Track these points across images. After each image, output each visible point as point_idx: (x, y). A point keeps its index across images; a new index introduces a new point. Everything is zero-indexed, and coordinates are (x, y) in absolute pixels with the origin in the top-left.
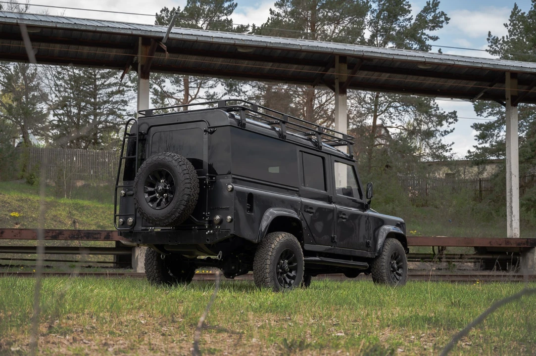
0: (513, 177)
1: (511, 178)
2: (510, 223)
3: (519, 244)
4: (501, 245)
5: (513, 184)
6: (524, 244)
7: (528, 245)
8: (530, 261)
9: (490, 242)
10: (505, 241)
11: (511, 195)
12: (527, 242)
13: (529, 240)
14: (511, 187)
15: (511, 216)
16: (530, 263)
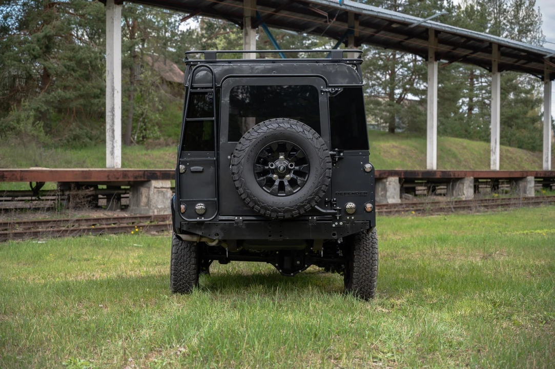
0: (115, 92)
1: (113, 94)
2: (110, 149)
3: (136, 178)
4: (118, 178)
5: (115, 102)
6: (141, 177)
7: (144, 178)
8: (144, 197)
9: (108, 176)
10: (123, 173)
11: (113, 115)
12: (144, 174)
13: (146, 172)
14: (114, 105)
15: (113, 141)
16: (144, 200)
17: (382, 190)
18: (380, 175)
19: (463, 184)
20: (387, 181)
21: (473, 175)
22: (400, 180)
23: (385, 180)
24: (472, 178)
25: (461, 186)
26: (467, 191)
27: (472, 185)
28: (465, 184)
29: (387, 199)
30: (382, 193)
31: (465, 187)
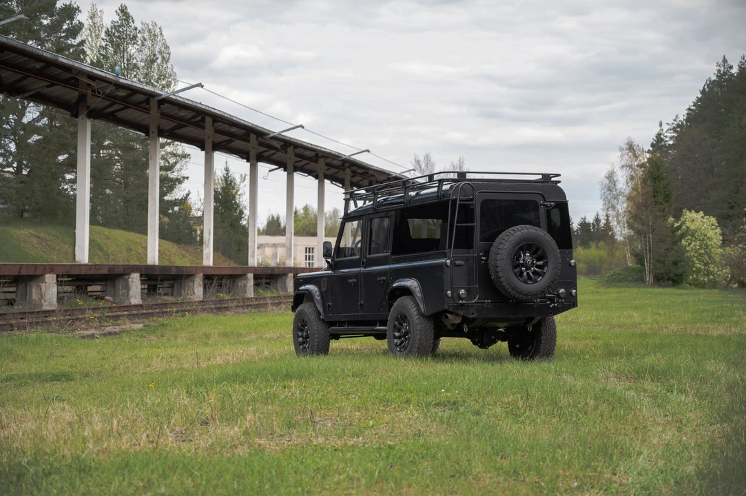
17: (123, 289)
18: (124, 270)
19: (194, 282)
20: (129, 278)
21: (202, 272)
22: (141, 276)
23: (127, 277)
24: (202, 274)
25: (191, 284)
26: (197, 290)
27: (201, 283)
28: (195, 282)
29: (130, 300)
30: (123, 291)
31: (195, 285)
